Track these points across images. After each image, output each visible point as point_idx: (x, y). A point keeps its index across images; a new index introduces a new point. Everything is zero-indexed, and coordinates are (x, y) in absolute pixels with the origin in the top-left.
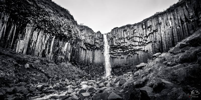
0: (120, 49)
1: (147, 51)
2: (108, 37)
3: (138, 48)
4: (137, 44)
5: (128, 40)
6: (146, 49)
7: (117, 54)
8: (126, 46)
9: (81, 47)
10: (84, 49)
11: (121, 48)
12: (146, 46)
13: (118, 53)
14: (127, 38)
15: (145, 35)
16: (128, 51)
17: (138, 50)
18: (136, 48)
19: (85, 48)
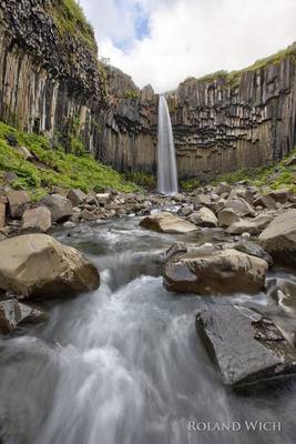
0: (196, 136)
1: (257, 140)
2: (170, 102)
3: (237, 133)
4: (237, 123)
5: (217, 112)
6: (254, 137)
7: (187, 147)
8: (211, 127)
9: (107, 125)
10: (113, 131)
11: (199, 132)
12: (257, 130)
13: (191, 145)
14: (215, 107)
15: (258, 103)
16: (213, 140)
17: (236, 139)
18: (233, 134)
19: (117, 129)
